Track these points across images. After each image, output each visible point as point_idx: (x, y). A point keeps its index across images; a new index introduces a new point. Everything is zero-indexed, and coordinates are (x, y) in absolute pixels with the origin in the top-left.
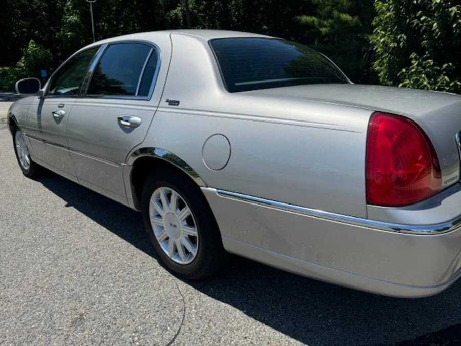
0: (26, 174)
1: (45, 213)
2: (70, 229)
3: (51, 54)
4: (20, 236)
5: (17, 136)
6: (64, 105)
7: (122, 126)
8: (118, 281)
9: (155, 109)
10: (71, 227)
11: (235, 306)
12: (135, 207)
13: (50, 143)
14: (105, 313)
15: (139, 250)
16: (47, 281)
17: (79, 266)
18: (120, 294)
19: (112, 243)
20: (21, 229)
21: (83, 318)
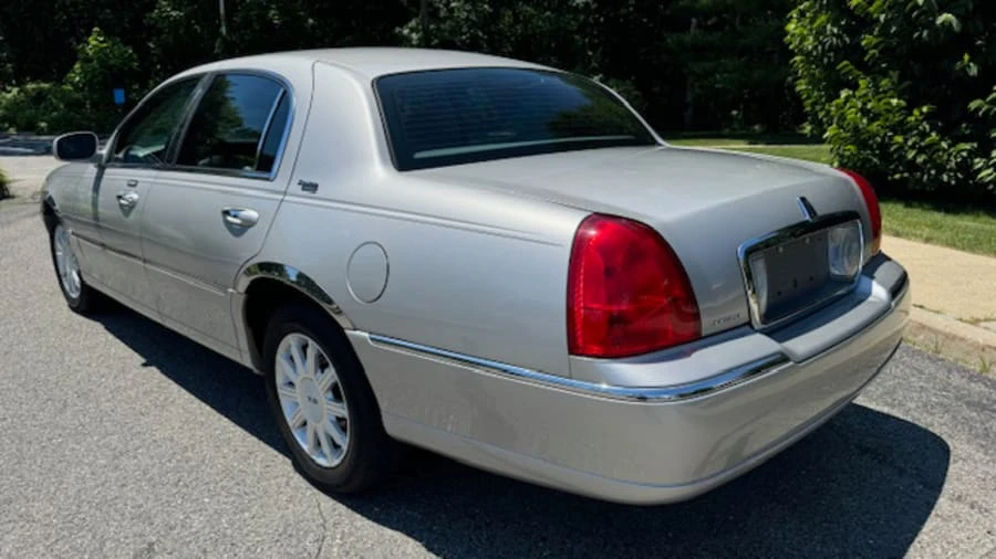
0: (74, 306)
1: (103, 380)
2: (146, 407)
3: (135, 56)
4: (58, 418)
5: (57, 235)
6: (137, 182)
7: (228, 224)
8: (219, 495)
9: (280, 197)
10: (148, 404)
11: (410, 534)
12: (254, 363)
13: (114, 250)
14: (190, 542)
15: (262, 444)
16: (99, 493)
17: (155, 470)
18: (220, 514)
19: (218, 432)
20: (60, 405)
21: (153, 549)
